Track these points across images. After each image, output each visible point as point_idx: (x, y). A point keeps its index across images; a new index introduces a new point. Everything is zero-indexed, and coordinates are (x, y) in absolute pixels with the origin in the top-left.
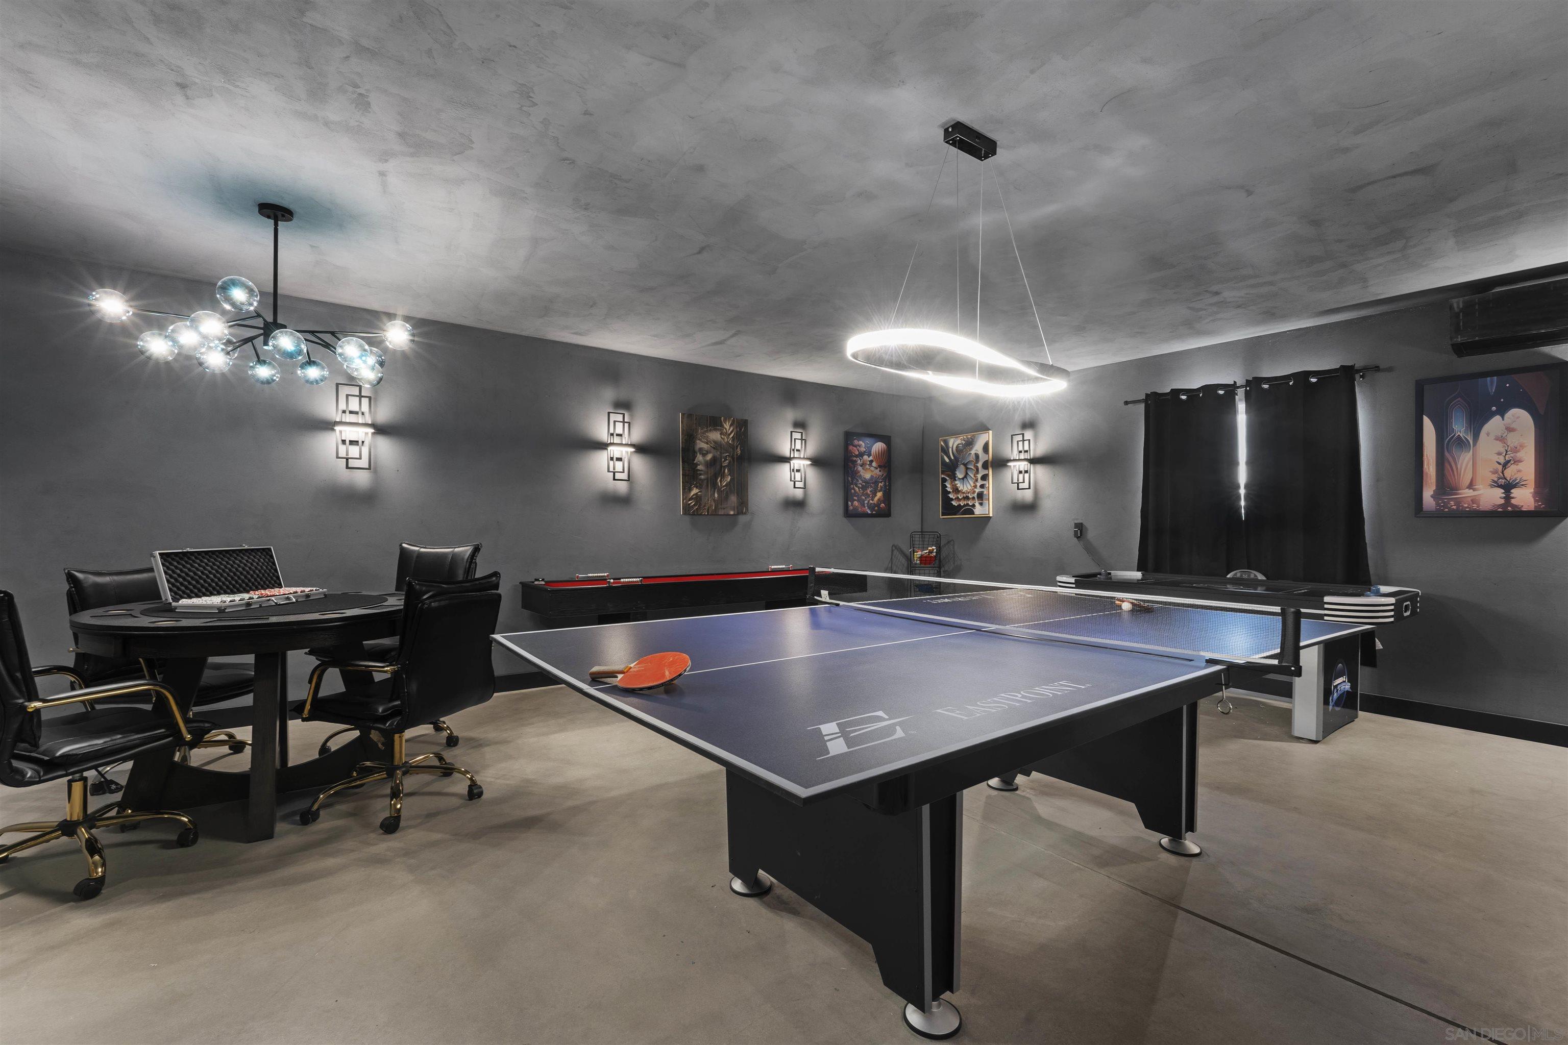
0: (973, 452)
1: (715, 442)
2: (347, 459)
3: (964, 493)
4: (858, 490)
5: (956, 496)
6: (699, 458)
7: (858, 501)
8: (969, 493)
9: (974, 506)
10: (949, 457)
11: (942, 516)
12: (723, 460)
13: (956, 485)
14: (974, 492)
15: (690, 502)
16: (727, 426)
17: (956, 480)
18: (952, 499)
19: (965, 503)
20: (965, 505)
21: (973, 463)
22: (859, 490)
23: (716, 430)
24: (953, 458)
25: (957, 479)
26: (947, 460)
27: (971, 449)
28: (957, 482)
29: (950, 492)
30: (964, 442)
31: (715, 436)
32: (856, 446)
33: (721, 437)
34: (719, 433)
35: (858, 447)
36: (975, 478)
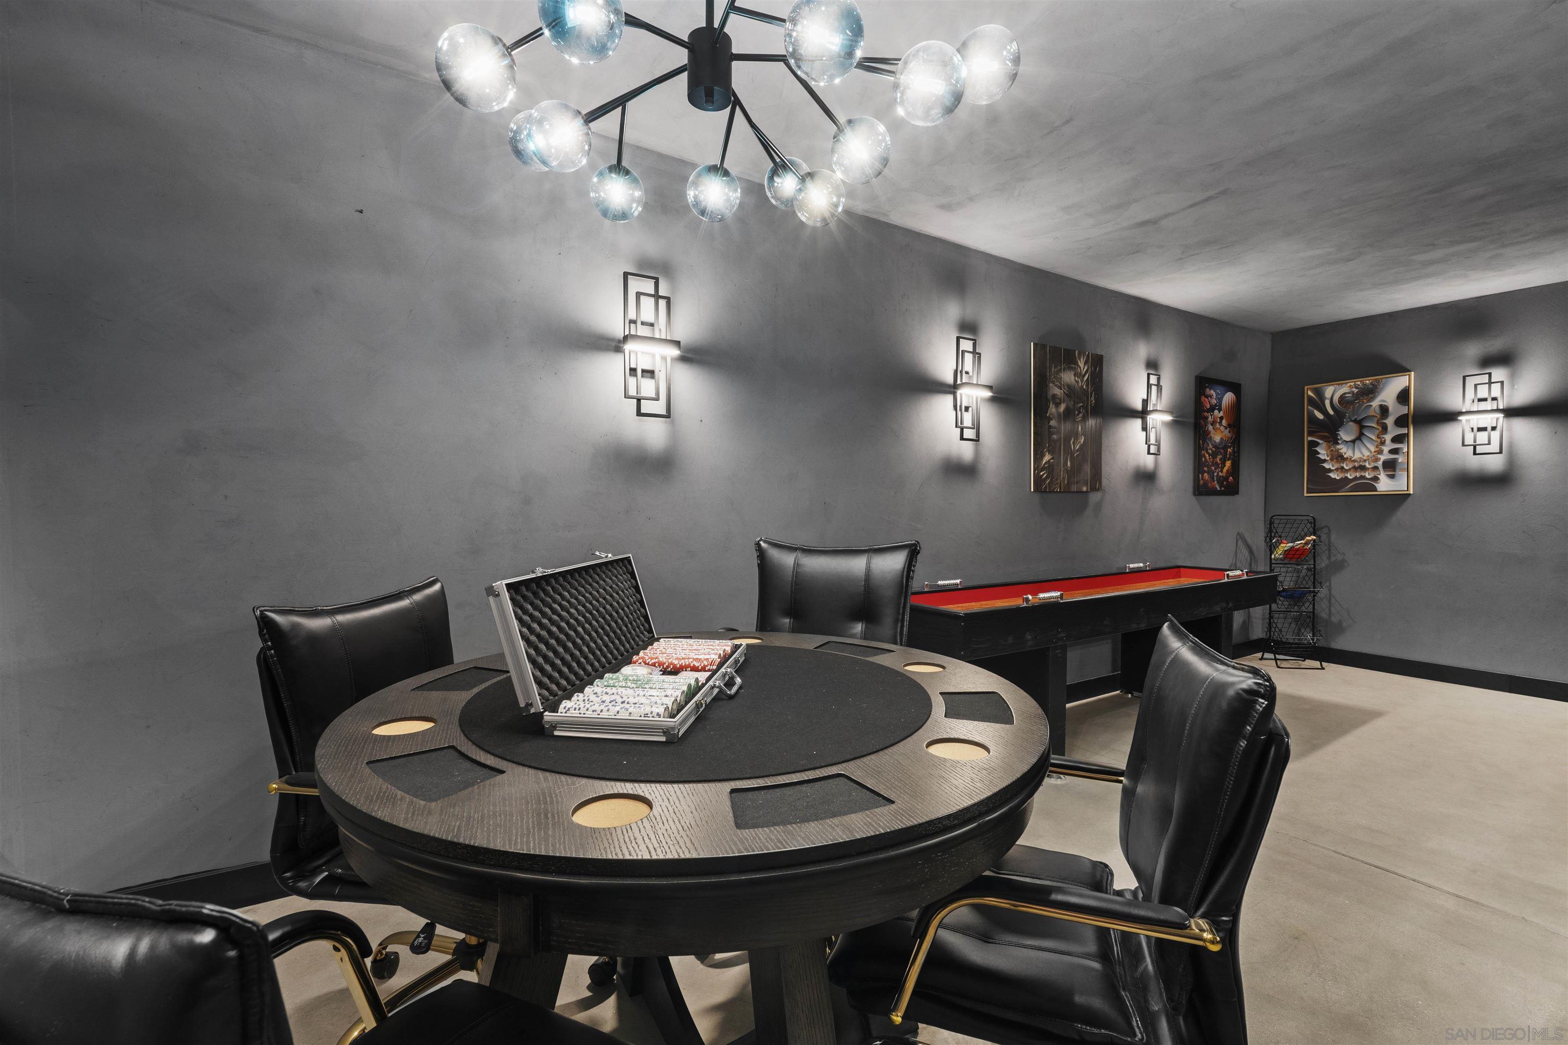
0: (1375, 403)
1: (1069, 386)
2: (639, 400)
3: (1354, 461)
4: (1208, 458)
5: (1337, 466)
6: (1052, 409)
7: (1208, 472)
8: (1365, 461)
9: (1376, 479)
10: (1323, 411)
11: (1307, 493)
12: (1077, 412)
13: (1338, 450)
14: (1377, 460)
15: (1041, 474)
16: (1081, 363)
17: (1338, 444)
18: (1330, 471)
19: (1358, 475)
20: (1356, 478)
21: (1376, 419)
22: (1210, 459)
23: (1070, 369)
24: (1331, 412)
25: (1340, 442)
26: (1320, 416)
27: (1372, 399)
28: (1339, 447)
29: (1325, 461)
30: (1355, 391)
31: (1068, 377)
32: (1207, 397)
33: (1075, 379)
34: (1073, 373)
35: (1209, 398)
36: (1379, 440)
